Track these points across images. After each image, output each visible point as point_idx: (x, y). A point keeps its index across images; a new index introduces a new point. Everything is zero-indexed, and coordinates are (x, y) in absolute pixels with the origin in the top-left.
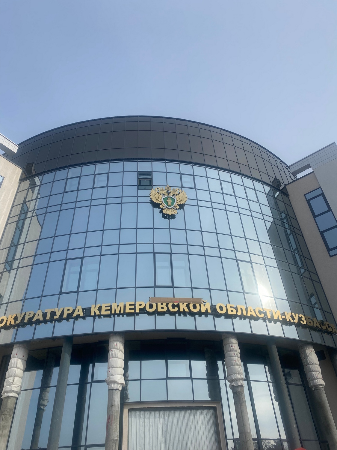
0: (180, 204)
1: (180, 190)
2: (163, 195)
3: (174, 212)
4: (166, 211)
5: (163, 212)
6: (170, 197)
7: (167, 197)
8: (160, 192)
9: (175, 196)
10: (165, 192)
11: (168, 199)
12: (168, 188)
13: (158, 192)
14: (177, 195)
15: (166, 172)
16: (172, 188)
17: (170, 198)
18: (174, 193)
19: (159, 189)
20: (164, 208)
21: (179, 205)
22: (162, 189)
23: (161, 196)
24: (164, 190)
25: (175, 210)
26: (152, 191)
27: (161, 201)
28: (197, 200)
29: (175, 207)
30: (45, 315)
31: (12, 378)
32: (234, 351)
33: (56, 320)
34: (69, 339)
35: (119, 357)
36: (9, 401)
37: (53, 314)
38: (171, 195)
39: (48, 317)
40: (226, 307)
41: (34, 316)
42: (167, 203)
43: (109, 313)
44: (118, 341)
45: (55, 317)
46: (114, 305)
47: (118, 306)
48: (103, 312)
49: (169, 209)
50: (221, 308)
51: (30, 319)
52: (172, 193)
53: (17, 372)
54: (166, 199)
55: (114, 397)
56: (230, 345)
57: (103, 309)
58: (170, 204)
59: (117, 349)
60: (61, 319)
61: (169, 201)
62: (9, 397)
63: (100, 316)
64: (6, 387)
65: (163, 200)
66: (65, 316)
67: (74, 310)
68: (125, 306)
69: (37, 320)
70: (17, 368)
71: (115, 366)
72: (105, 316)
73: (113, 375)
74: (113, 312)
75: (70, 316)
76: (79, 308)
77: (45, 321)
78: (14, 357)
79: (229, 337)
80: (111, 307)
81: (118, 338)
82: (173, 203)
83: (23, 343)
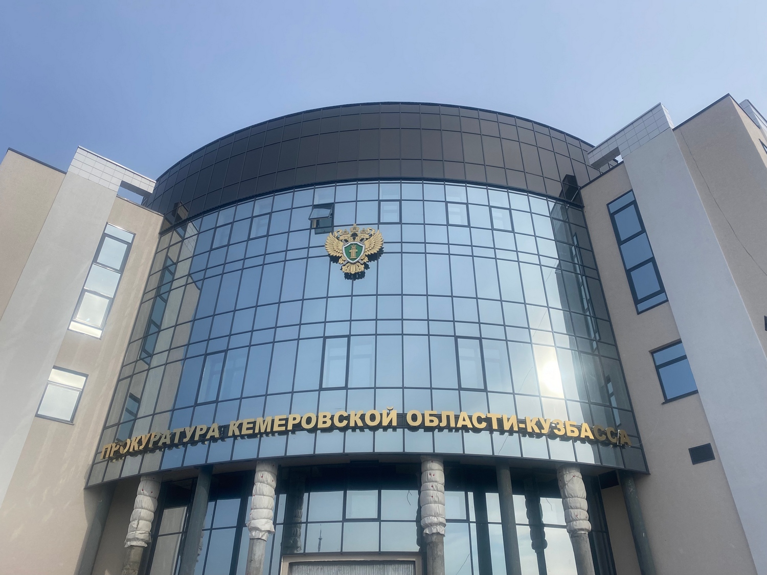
0: (373, 253)
1: (373, 230)
2: (345, 242)
3: (360, 268)
4: (346, 268)
5: (343, 270)
6: (355, 244)
7: (351, 244)
8: (341, 238)
9: (363, 241)
10: (349, 235)
11: (353, 248)
12: (355, 228)
13: (338, 238)
14: (367, 239)
15: (356, 201)
16: (361, 228)
17: (355, 246)
18: (362, 237)
19: (340, 233)
20: (345, 263)
21: (368, 256)
22: (345, 232)
23: (342, 244)
24: (347, 233)
25: (362, 264)
26: (328, 238)
27: (341, 252)
28: (402, 242)
29: (362, 260)
30: (173, 436)
31: (136, 522)
32: (433, 481)
33: (187, 443)
34: (207, 469)
35: (265, 494)
36: (133, 552)
37: (183, 434)
38: (357, 241)
39: (176, 441)
40: (423, 415)
41: (160, 438)
42: (349, 254)
43: (251, 432)
44: (266, 471)
45: (185, 440)
46: (259, 420)
47: (264, 421)
48: (244, 432)
49: (352, 263)
50: (414, 418)
51: (156, 443)
52: (360, 236)
53: (142, 514)
54: (348, 249)
55: (254, 548)
56: (429, 472)
57: (245, 426)
58: (353, 255)
59: (263, 482)
60: (193, 442)
61: (353, 251)
62: (132, 546)
63: (242, 437)
64: (130, 535)
65: (344, 251)
66: (197, 438)
67: (208, 429)
68: (273, 421)
69: (164, 444)
70: (142, 508)
71: (258, 506)
72: (250, 436)
73: (254, 519)
74: (257, 431)
75: (203, 438)
76: (215, 426)
77: (172, 445)
78: (141, 494)
79: (428, 461)
80: (254, 423)
81: (266, 467)
82: (358, 254)
83: (151, 476)
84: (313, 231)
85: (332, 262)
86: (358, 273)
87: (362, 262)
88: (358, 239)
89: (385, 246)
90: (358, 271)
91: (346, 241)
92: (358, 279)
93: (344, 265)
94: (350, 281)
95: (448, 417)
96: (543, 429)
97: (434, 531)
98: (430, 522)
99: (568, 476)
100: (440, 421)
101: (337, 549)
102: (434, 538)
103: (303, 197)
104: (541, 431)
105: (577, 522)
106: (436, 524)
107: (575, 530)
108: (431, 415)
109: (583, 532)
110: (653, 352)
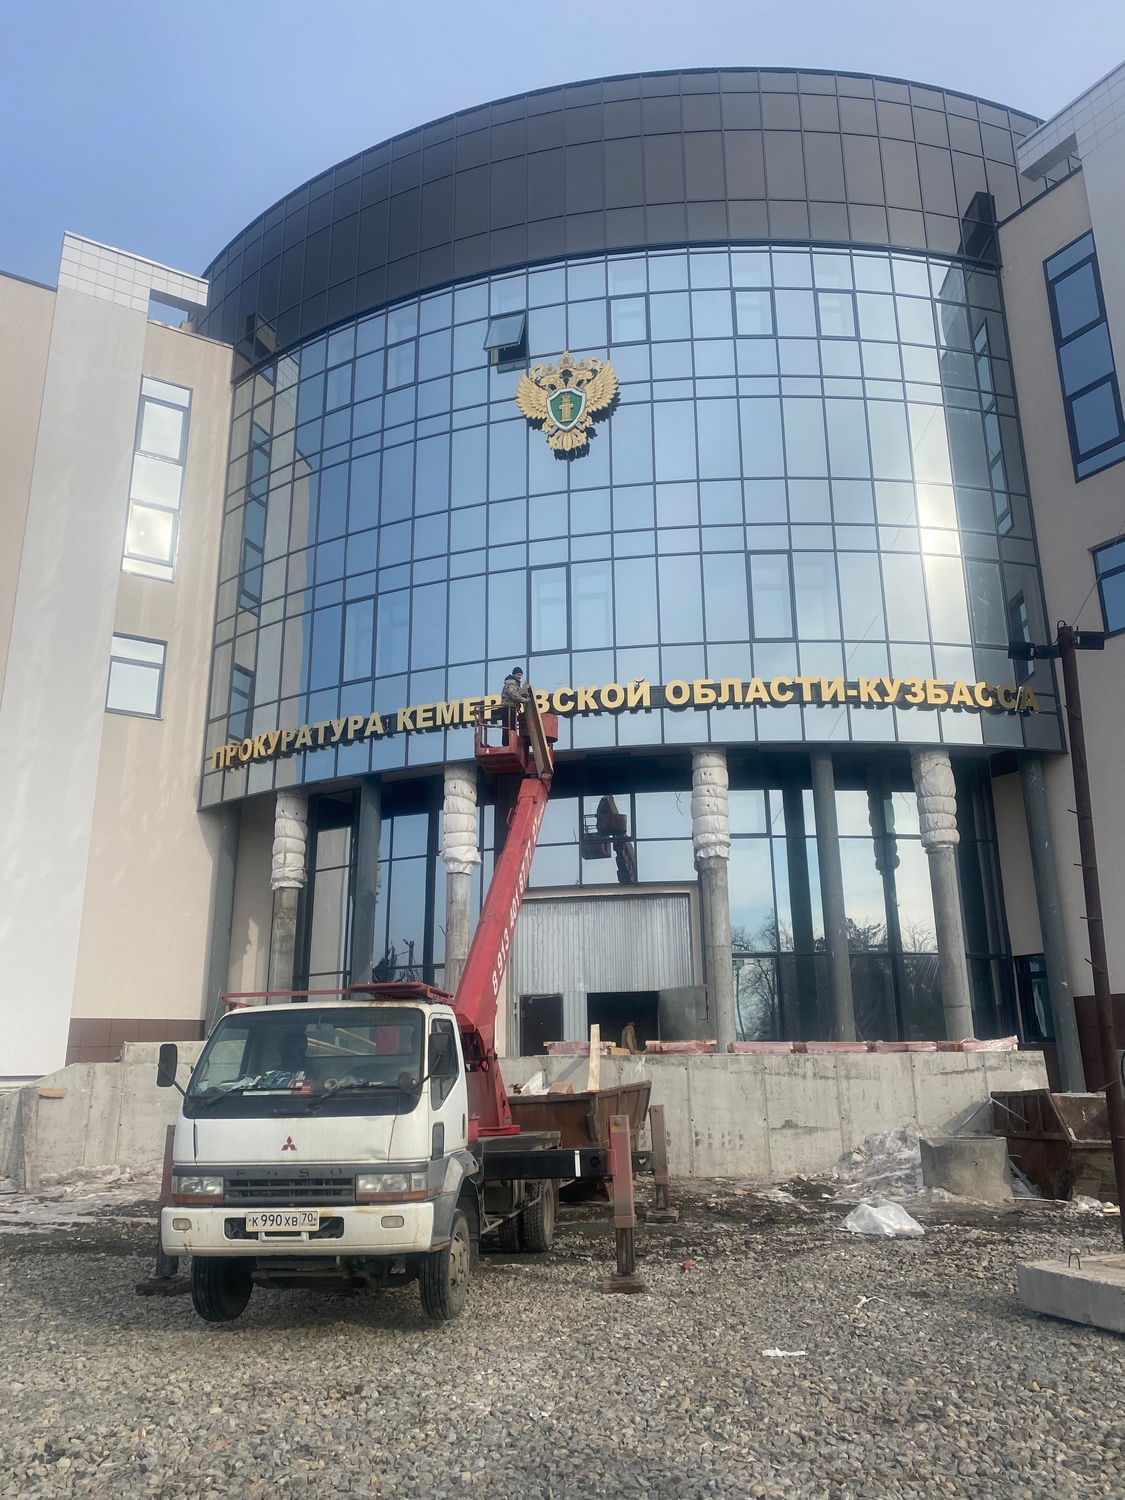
0: (600, 408)
1: (599, 362)
2: (550, 390)
3: (579, 438)
4: (556, 441)
5: (551, 444)
6: (568, 392)
7: (561, 393)
8: (543, 382)
9: (581, 386)
10: (557, 376)
12: (566, 361)
13: (537, 383)
14: (589, 381)
15: (567, 303)
16: (576, 359)
17: (569, 396)
18: (580, 377)
19: (540, 371)
20: (552, 431)
21: (592, 414)
22: (550, 369)
23: (545, 393)
25: (582, 432)
26: (521, 384)
27: (545, 409)
28: (651, 381)
29: (582, 423)
30: (315, 733)
31: (282, 855)
32: (709, 784)
33: (337, 743)
34: (373, 779)
35: (461, 811)
36: (285, 895)
37: (329, 731)
38: (572, 387)
39: (321, 741)
40: (691, 688)
41: (296, 736)
43: (430, 724)
44: (459, 778)
45: (334, 739)
46: (441, 706)
47: (448, 707)
48: (420, 724)
49: (564, 431)
50: (677, 692)
51: (291, 744)
52: (577, 375)
53: (288, 845)
54: (556, 403)
55: (454, 885)
56: (702, 770)
57: (420, 716)
58: (566, 416)
59: (458, 795)
60: (345, 740)
61: (566, 407)
62: (282, 888)
63: (419, 731)
64: (276, 873)
65: (549, 408)
66: (351, 735)
67: (366, 721)
68: (461, 706)
69: (303, 745)
70: (287, 836)
71: (453, 829)
72: (429, 730)
73: (449, 847)
74: (439, 722)
75: (360, 735)
76: (376, 717)
77: (315, 747)
78: (281, 817)
79: (701, 753)
80: (434, 710)
81: (458, 773)
82: (575, 411)
83: (291, 791)
84: (494, 369)
85: (531, 428)
86: (578, 448)
87: (582, 427)
88: (573, 381)
89: (621, 389)
90: (577, 444)
91: (553, 387)
92: (578, 457)
93: (552, 436)
94: (565, 462)
95: (731, 688)
96: (888, 695)
97: (712, 853)
98: (705, 841)
99: (927, 764)
100: (719, 694)
101: (573, 881)
102: (712, 863)
103: (471, 300)
104: (883, 700)
105: (937, 832)
106: (715, 844)
107: (933, 843)
108: (703, 686)
109: (945, 846)
110: (1094, 551)
